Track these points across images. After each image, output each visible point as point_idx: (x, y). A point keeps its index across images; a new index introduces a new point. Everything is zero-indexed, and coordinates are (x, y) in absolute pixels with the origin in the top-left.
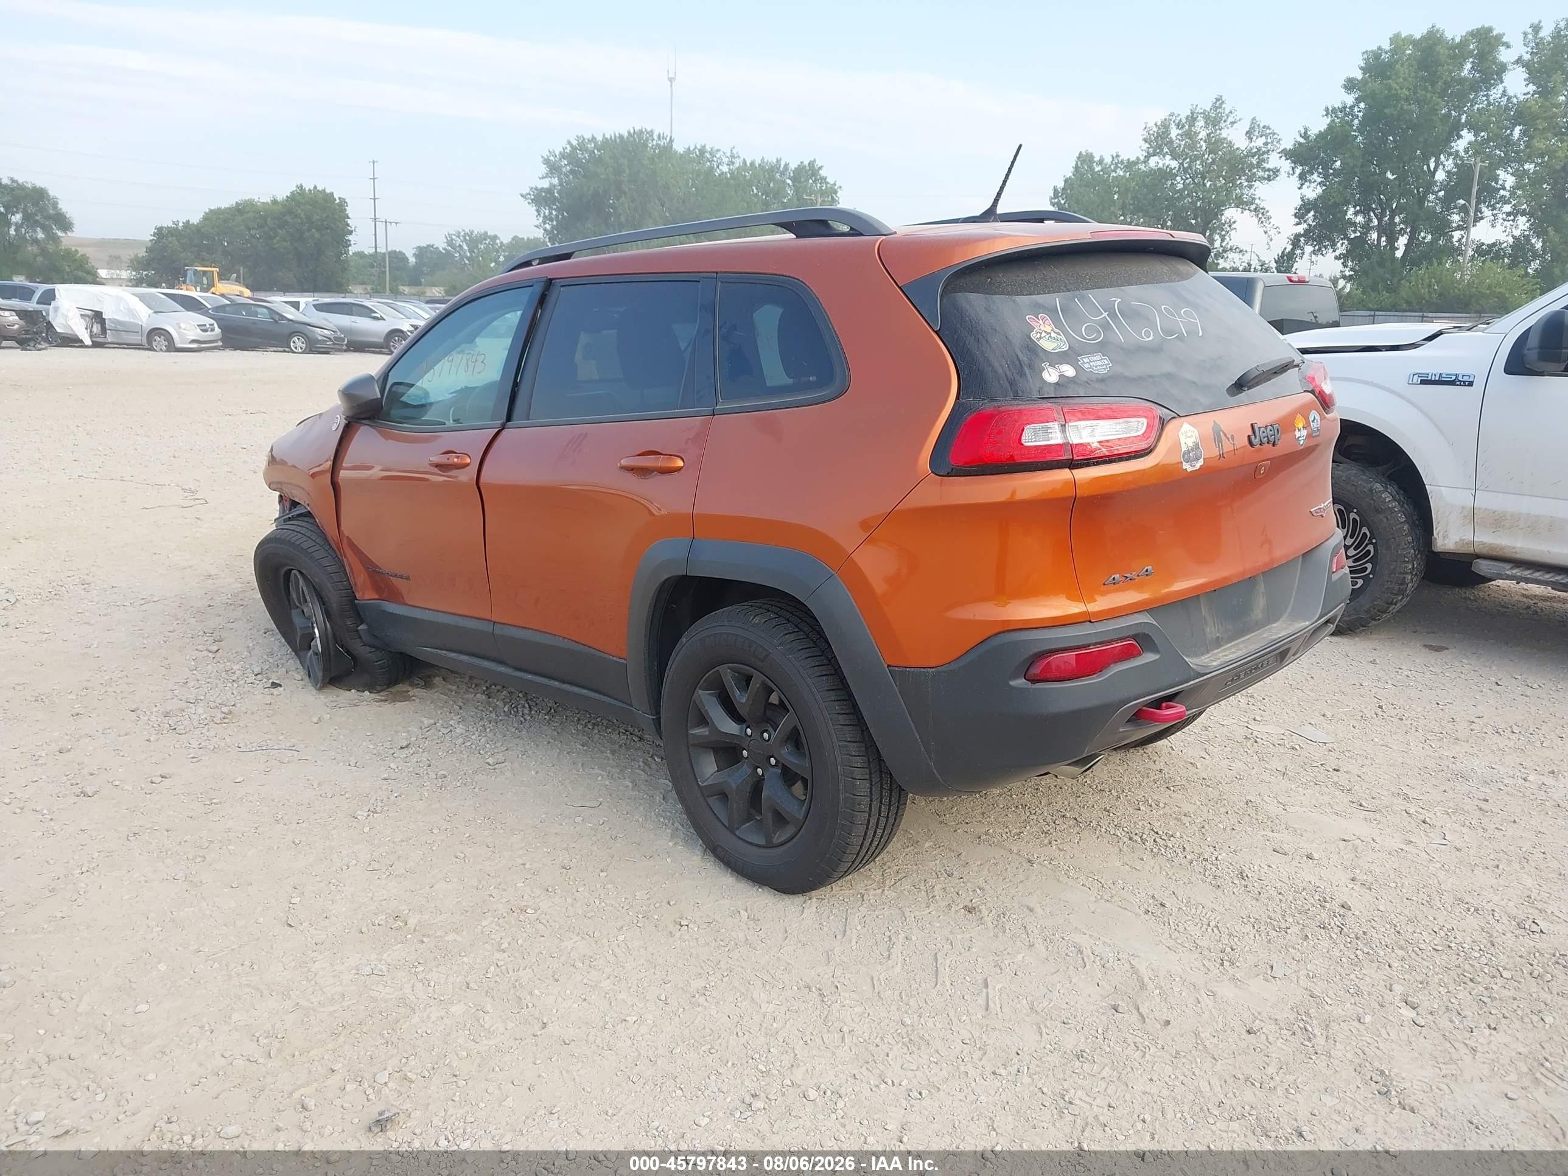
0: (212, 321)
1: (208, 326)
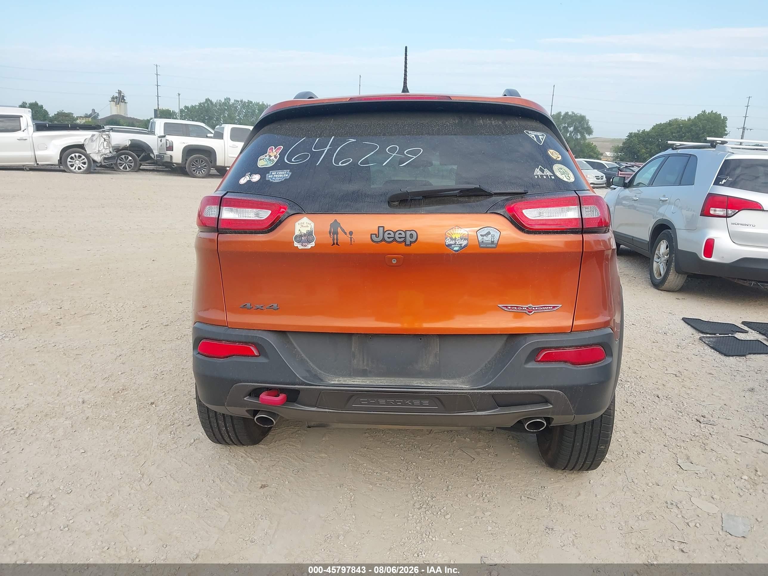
0: (603, 175)
1: (600, 177)
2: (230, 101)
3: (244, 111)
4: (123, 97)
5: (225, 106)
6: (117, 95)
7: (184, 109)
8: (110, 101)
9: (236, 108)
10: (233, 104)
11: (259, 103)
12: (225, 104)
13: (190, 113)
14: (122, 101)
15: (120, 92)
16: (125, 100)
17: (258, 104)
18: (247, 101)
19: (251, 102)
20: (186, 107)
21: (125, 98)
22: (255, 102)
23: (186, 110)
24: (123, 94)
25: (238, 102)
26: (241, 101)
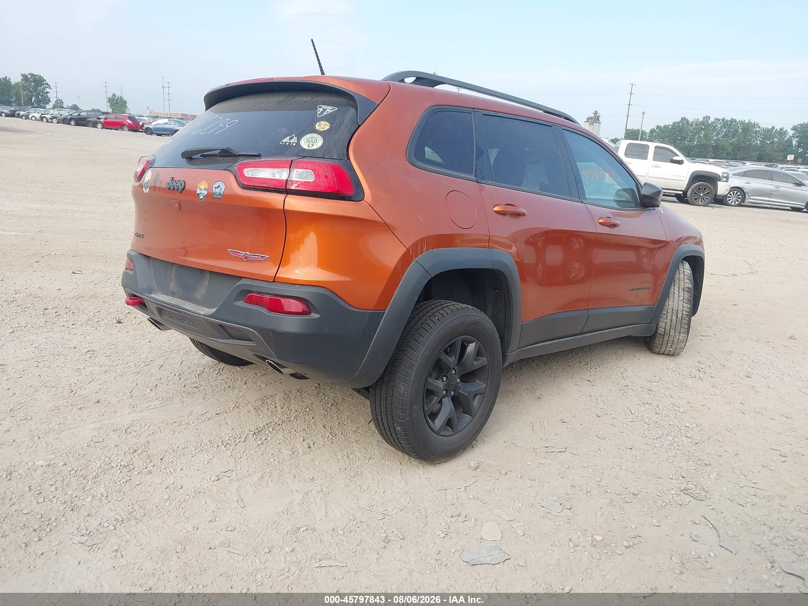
2: (709, 120)
3: (725, 131)
4: (599, 117)
5: (703, 125)
6: (593, 115)
7: (655, 128)
8: (585, 122)
9: (715, 127)
10: (713, 123)
11: (744, 121)
12: (702, 123)
13: (662, 133)
14: (597, 121)
15: (596, 113)
16: (599, 120)
17: (742, 123)
18: (730, 119)
19: (735, 121)
20: (658, 127)
21: (600, 119)
22: (740, 121)
23: (658, 130)
24: (598, 115)
25: (719, 120)
26: (723, 120)
